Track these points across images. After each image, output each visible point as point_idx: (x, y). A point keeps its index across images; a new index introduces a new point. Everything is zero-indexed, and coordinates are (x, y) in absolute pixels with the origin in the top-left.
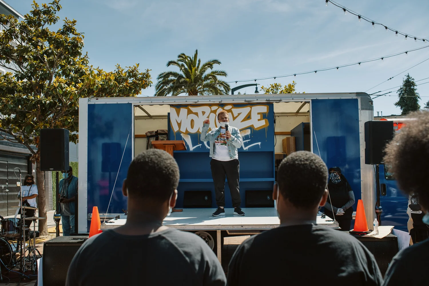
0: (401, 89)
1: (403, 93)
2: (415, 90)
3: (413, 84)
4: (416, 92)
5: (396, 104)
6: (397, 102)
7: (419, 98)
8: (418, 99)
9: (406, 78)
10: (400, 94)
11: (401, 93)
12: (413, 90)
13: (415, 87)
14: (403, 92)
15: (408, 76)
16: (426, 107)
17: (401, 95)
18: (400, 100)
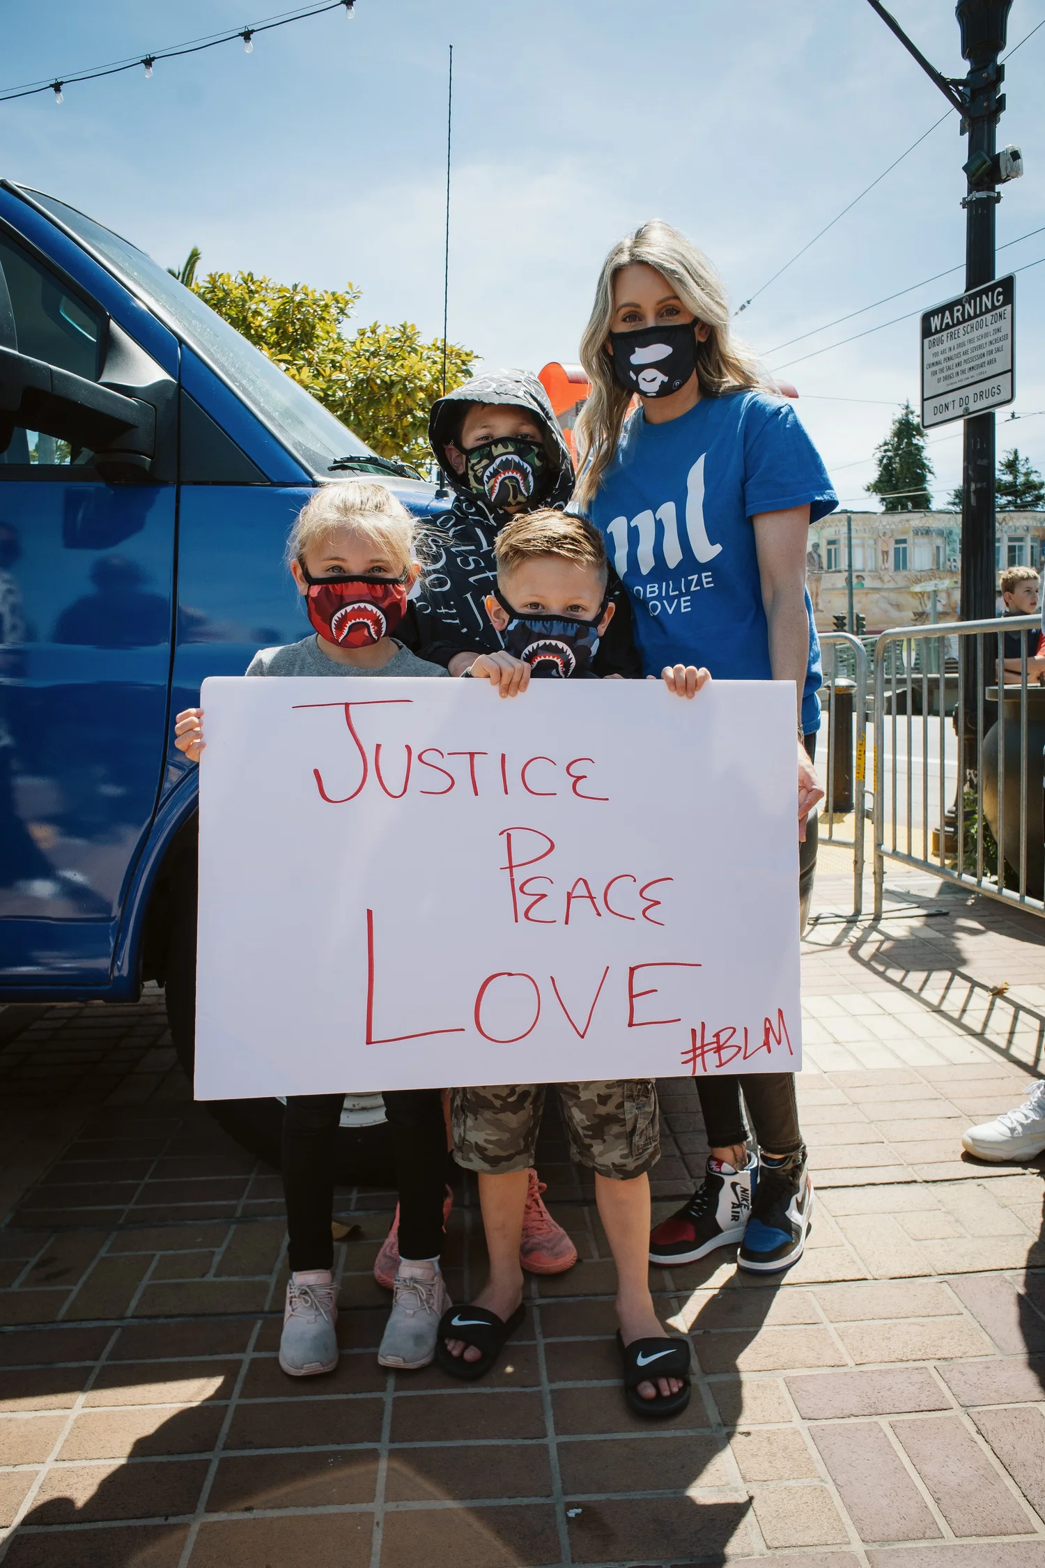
0: (886, 444)
1: (890, 458)
2: (924, 449)
4: (924, 454)
5: (868, 489)
6: (873, 482)
7: (930, 472)
8: (929, 477)
9: (901, 414)
10: (881, 461)
11: (883, 457)
12: (920, 449)
14: (889, 454)
15: (907, 407)
16: (954, 504)
17: (885, 461)
18: (881, 476)
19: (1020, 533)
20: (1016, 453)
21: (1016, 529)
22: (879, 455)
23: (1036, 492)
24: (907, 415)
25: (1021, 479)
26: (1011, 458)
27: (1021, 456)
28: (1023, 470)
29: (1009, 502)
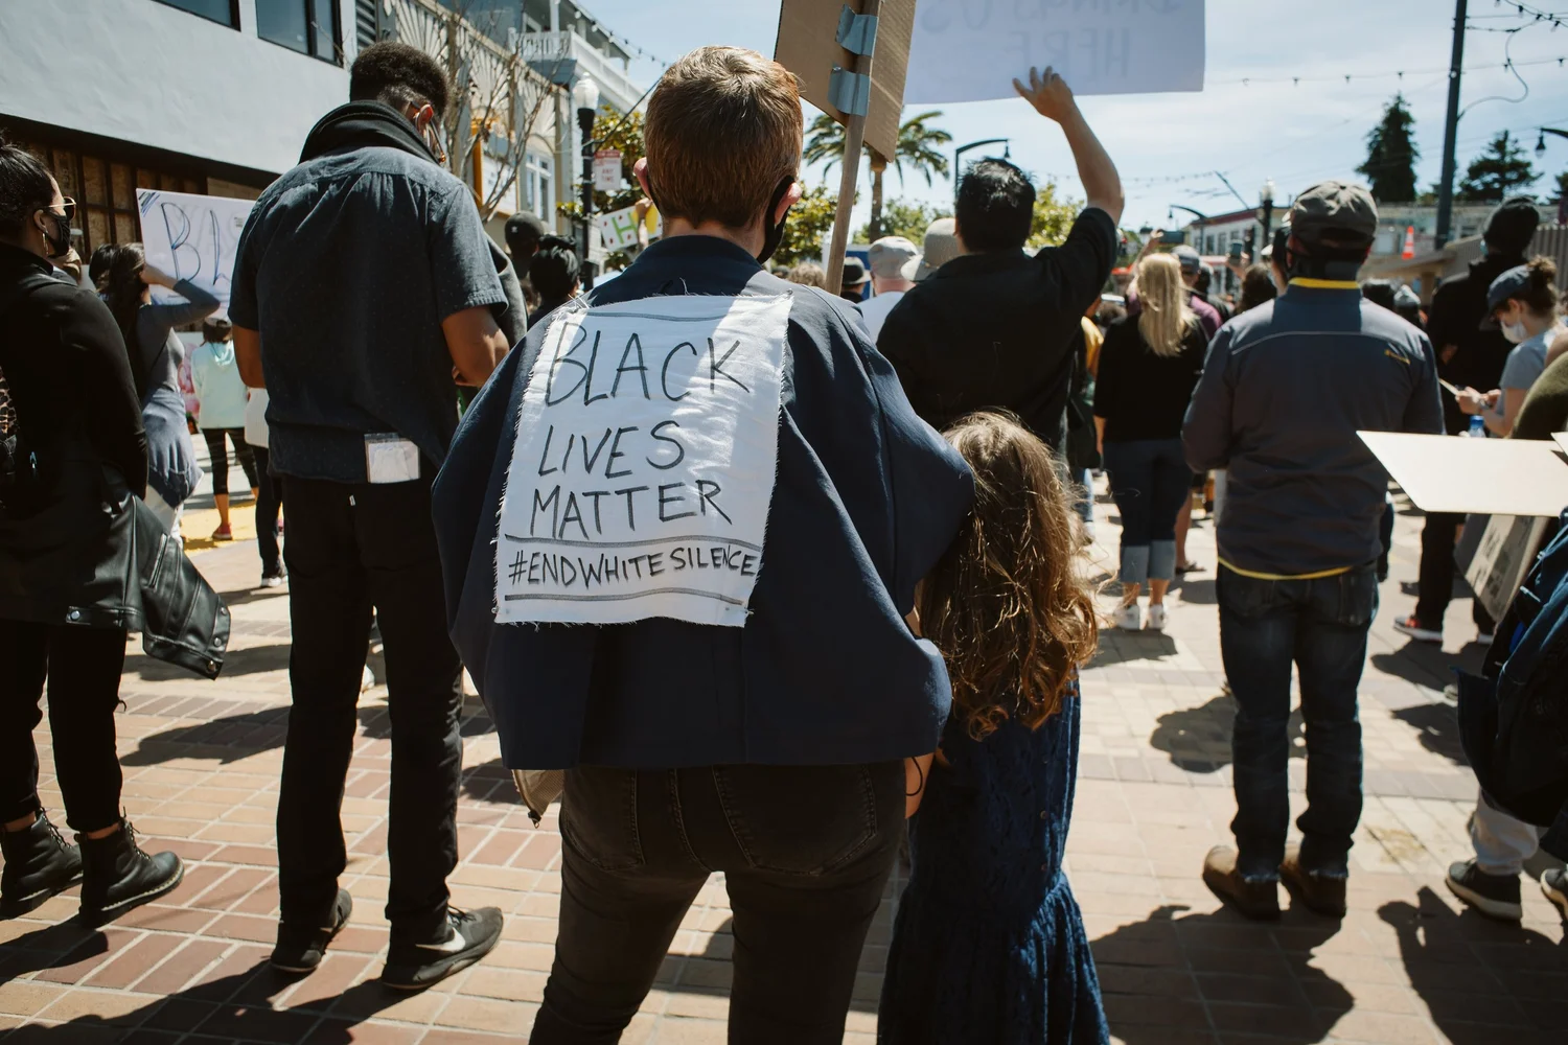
0: (1377, 129)
1: (1379, 143)
2: (1411, 134)
3: (1406, 118)
4: (1411, 139)
5: (1359, 169)
6: (1362, 164)
8: (1415, 159)
9: (1392, 103)
10: (1370, 145)
12: (1407, 133)
13: (1411, 127)
14: (1379, 138)
15: (1399, 98)
17: (1375, 145)
18: (1370, 158)
19: (1472, 224)
20: (1506, 134)
21: (1469, 220)
22: (1369, 140)
23: (1522, 171)
24: (1397, 105)
25: (1508, 159)
26: (1501, 138)
27: (1512, 137)
28: (1510, 147)
29: (1495, 180)
